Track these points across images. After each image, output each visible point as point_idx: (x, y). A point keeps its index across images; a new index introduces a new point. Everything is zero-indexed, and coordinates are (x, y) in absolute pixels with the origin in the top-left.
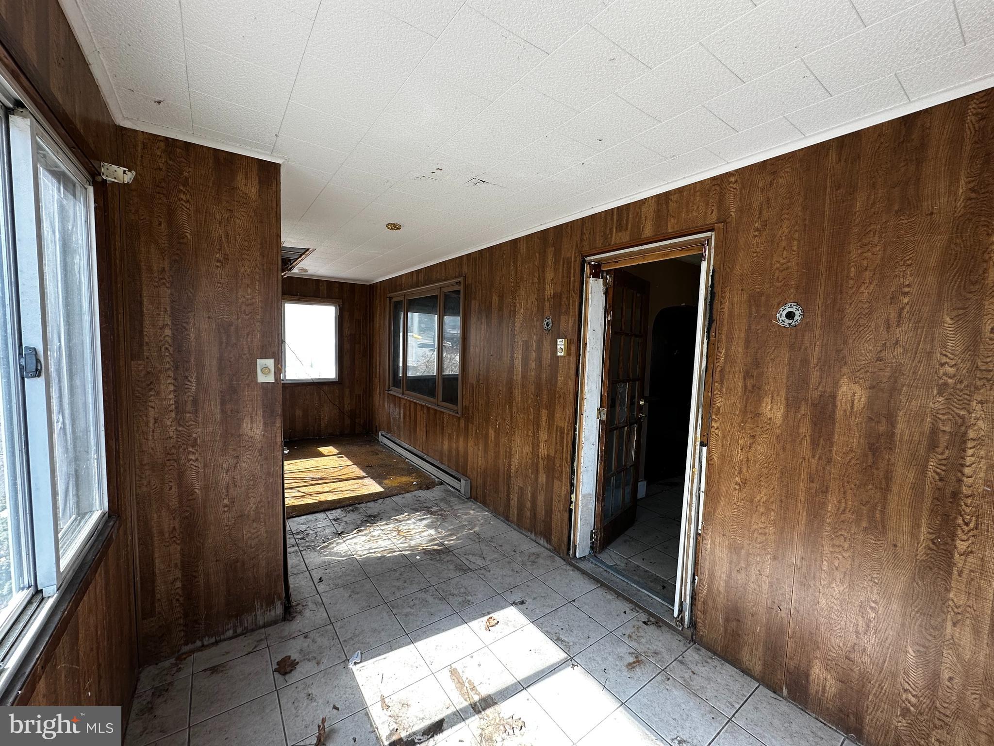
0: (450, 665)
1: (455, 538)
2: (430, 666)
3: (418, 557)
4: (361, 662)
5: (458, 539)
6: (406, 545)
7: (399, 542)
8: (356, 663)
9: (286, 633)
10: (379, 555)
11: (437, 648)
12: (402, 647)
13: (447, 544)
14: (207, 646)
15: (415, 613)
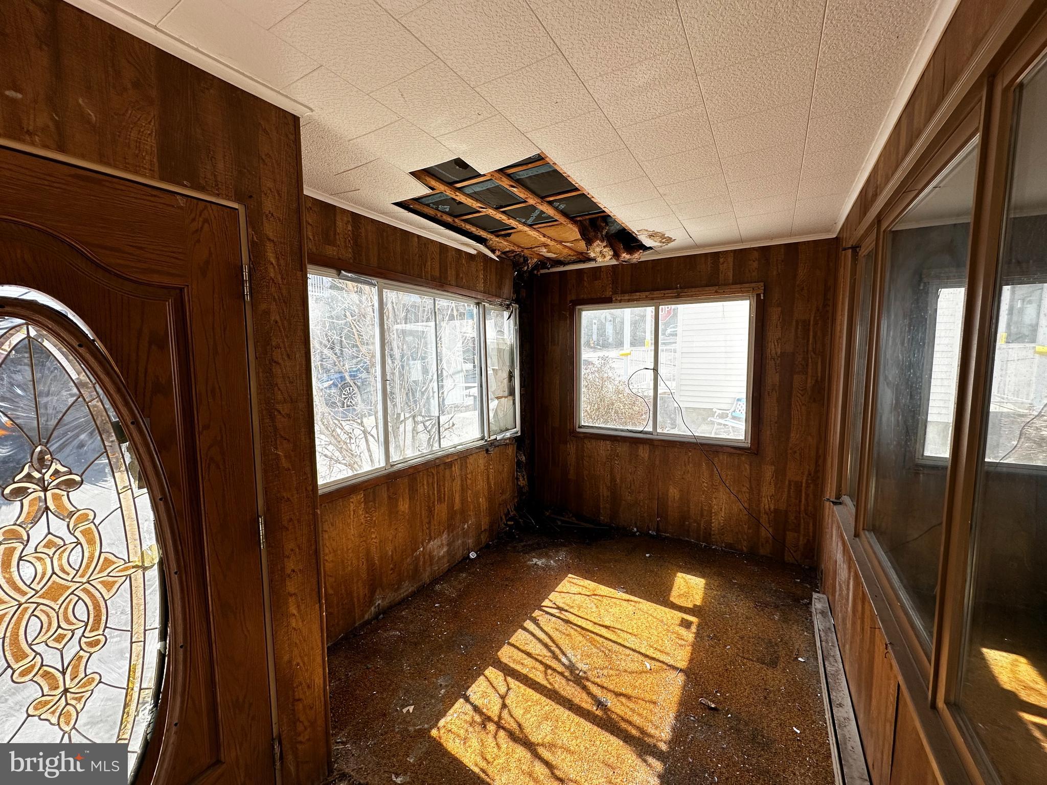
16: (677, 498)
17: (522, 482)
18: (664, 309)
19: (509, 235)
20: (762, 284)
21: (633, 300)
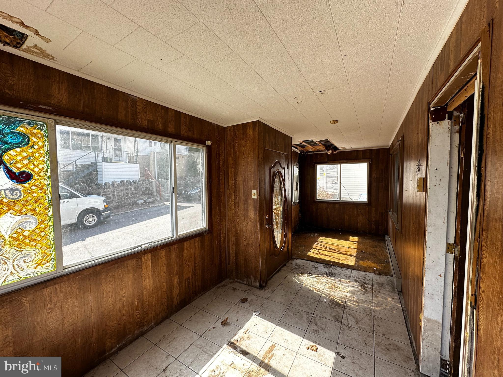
0: (276, 343)
1: (357, 304)
2: (270, 336)
3: (325, 300)
4: (257, 316)
5: (358, 306)
6: (328, 292)
7: (327, 289)
8: (255, 315)
9: (255, 292)
10: (312, 289)
11: (281, 335)
12: (272, 323)
13: (348, 304)
14: (240, 283)
15: (292, 318)
16: (347, 219)
17: (300, 216)
18: (343, 165)
19: (305, 147)
20: (370, 159)
21: (334, 163)
